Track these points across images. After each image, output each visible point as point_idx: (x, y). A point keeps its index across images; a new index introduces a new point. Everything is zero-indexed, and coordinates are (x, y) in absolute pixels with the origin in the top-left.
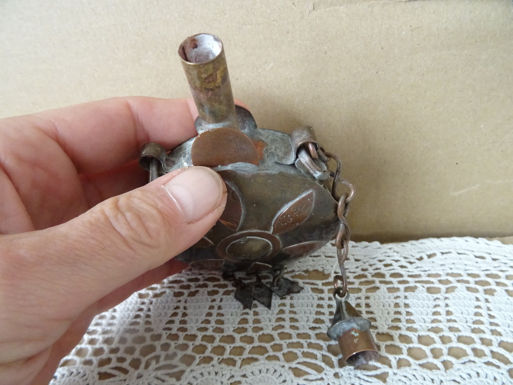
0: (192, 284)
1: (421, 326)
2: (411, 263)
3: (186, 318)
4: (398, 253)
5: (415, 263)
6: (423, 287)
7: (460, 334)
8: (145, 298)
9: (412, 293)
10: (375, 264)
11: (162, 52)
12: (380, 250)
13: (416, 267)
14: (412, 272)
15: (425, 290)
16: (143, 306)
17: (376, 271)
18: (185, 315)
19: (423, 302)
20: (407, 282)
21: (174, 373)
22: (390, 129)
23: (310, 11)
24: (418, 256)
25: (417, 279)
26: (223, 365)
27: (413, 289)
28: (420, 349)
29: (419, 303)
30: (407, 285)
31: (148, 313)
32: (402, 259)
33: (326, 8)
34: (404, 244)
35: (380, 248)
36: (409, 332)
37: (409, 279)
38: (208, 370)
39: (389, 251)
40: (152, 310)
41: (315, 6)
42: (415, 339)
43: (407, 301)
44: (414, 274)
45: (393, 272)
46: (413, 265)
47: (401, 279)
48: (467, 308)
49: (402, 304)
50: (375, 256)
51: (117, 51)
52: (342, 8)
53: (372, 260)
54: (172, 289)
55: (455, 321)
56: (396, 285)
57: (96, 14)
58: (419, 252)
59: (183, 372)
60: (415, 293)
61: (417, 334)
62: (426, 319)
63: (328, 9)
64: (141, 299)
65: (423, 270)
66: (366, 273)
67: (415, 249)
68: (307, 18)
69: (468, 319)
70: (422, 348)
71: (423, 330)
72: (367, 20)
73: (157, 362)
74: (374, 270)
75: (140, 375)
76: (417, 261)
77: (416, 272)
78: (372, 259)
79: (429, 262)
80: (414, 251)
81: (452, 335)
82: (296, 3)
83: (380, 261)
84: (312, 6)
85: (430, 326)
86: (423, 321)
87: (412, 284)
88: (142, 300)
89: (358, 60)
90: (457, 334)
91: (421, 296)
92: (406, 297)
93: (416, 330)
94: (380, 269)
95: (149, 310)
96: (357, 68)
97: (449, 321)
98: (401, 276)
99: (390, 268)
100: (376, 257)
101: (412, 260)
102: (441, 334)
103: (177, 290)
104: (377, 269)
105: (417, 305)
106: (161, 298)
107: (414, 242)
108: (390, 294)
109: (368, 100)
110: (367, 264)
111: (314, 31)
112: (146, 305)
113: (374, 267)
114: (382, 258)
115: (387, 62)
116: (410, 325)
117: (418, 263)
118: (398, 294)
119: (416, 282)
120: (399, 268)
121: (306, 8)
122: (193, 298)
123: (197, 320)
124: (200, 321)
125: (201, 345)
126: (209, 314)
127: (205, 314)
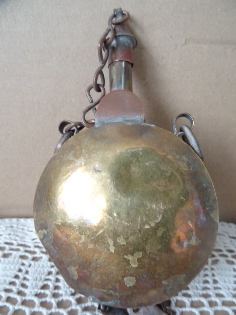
1: (194, 292)
7: (225, 299)
11: (63, 59)
42: (188, 304)
48: (228, 278)
51: (27, 53)
55: (220, 288)
57: (15, 20)
61: (190, 299)
62: (199, 287)
69: (230, 287)
71: (195, 295)
81: (218, 300)
85: (201, 292)
86: (196, 288)
90: (222, 299)
93: (189, 296)
97: (216, 288)
102: (209, 299)
123: (5, 281)
124: (8, 282)
125: (5, 306)
126: (17, 277)
127: (13, 275)
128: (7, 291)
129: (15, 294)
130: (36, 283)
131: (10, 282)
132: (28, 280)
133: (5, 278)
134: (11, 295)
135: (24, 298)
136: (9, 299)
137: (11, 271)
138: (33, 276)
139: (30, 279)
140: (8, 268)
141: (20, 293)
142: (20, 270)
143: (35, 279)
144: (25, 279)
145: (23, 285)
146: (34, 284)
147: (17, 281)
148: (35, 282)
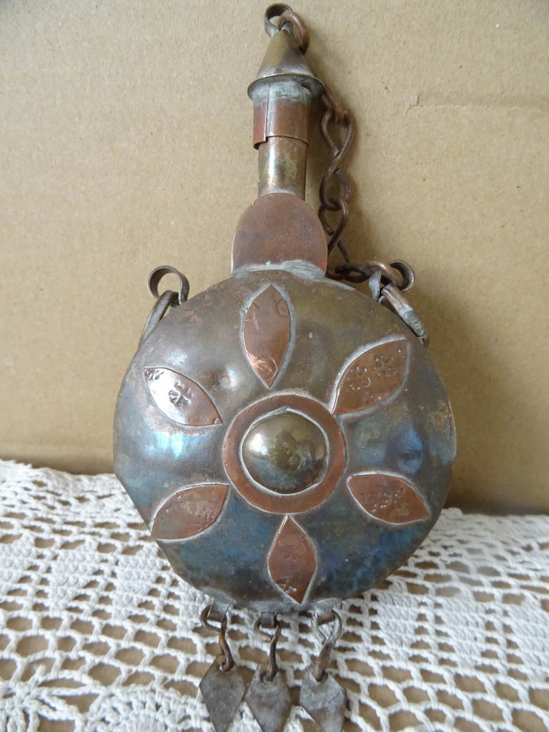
0: (133, 532)
1: (534, 670)
2: (513, 553)
3: (111, 595)
4: (491, 532)
5: (519, 553)
6: (535, 598)
8: (45, 547)
9: (517, 607)
10: (452, 546)
12: (460, 522)
13: (521, 560)
14: (514, 569)
15: (538, 603)
16: (38, 562)
17: (454, 559)
18: (110, 587)
19: (536, 625)
20: (507, 586)
21: (76, 697)
22: (507, 325)
23: (410, 106)
24: (524, 543)
25: (525, 583)
26: (172, 693)
27: (517, 600)
28: (534, 714)
29: (529, 627)
30: (507, 591)
31: (45, 576)
32: (499, 545)
33: (437, 105)
34: (502, 519)
35: (460, 520)
36: (513, 680)
37: (511, 581)
38: (142, 698)
39: (477, 526)
40: (53, 570)
41: (420, 98)
42: (523, 693)
43: (508, 622)
44: (518, 572)
45: (483, 564)
46: (517, 556)
47: (497, 579)
49: (497, 624)
50: (452, 533)
52: (464, 108)
53: (447, 538)
54: (97, 537)
56: (489, 589)
58: (525, 537)
59: (92, 697)
60: (523, 608)
62: (542, 658)
63: (440, 107)
64: (37, 549)
65: (533, 567)
66: (436, 560)
67: (519, 531)
68: (404, 115)
70: (537, 713)
72: (503, 136)
73: (48, 671)
74: (451, 556)
75: (10, 692)
76: (522, 551)
77: (521, 570)
78: (447, 536)
79: (543, 556)
80: (517, 532)
82: (390, 88)
83: (462, 542)
84: (416, 98)
87: (515, 591)
88: (40, 550)
89: (476, 200)
91: (533, 614)
92: (505, 613)
93: (524, 677)
94: (460, 555)
95: (49, 570)
96: (471, 214)
98: (496, 573)
99: (479, 556)
100: (455, 535)
101: (515, 549)
103: (103, 541)
104: (455, 555)
105: (525, 630)
106: (75, 551)
107: (517, 518)
108: (479, 604)
109: (480, 270)
110: (439, 543)
111: (411, 140)
112: (45, 560)
113: (451, 551)
114: (464, 538)
115: (522, 211)
116: (514, 666)
117: (525, 556)
118: (492, 605)
119: (523, 587)
120: (494, 559)
121: (405, 98)
122: (130, 557)
123: (130, 600)
124: (135, 602)
125: (133, 649)
126: (153, 592)
127: (146, 590)
128: (134, 618)
129: (152, 624)
130: (194, 606)
131: (139, 602)
132: (178, 598)
133: (131, 594)
134: (146, 628)
135: (171, 634)
136: (139, 636)
137: (140, 581)
138: (188, 591)
139: (182, 598)
140: (135, 575)
141: (161, 623)
142: (159, 580)
143: (192, 597)
144: (170, 595)
145: (167, 609)
146: (190, 607)
147: (155, 601)
148: (192, 603)
